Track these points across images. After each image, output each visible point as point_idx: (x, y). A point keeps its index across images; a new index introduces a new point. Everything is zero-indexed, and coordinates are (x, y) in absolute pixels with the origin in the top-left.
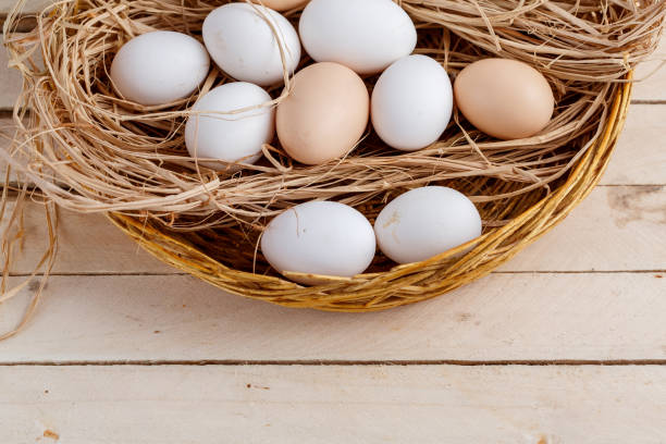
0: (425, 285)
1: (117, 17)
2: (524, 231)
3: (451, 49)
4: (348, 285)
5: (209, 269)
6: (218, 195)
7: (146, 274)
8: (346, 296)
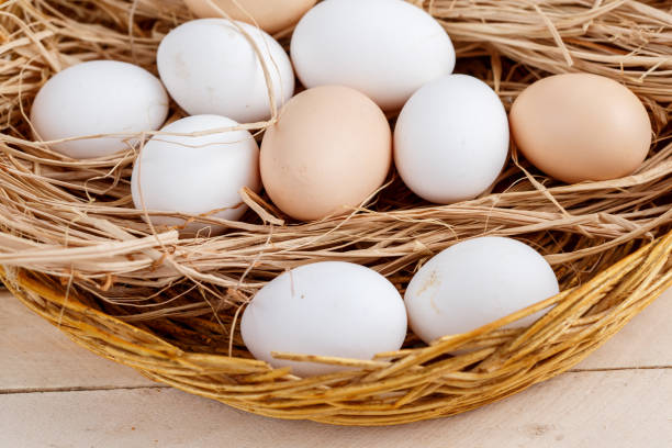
0: (481, 371)
1: (40, 45)
2: (621, 291)
3: (503, 79)
4: (368, 372)
5: (164, 352)
6: (177, 253)
7: (80, 389)
8: (365, 388)
